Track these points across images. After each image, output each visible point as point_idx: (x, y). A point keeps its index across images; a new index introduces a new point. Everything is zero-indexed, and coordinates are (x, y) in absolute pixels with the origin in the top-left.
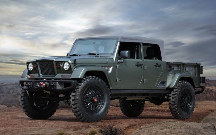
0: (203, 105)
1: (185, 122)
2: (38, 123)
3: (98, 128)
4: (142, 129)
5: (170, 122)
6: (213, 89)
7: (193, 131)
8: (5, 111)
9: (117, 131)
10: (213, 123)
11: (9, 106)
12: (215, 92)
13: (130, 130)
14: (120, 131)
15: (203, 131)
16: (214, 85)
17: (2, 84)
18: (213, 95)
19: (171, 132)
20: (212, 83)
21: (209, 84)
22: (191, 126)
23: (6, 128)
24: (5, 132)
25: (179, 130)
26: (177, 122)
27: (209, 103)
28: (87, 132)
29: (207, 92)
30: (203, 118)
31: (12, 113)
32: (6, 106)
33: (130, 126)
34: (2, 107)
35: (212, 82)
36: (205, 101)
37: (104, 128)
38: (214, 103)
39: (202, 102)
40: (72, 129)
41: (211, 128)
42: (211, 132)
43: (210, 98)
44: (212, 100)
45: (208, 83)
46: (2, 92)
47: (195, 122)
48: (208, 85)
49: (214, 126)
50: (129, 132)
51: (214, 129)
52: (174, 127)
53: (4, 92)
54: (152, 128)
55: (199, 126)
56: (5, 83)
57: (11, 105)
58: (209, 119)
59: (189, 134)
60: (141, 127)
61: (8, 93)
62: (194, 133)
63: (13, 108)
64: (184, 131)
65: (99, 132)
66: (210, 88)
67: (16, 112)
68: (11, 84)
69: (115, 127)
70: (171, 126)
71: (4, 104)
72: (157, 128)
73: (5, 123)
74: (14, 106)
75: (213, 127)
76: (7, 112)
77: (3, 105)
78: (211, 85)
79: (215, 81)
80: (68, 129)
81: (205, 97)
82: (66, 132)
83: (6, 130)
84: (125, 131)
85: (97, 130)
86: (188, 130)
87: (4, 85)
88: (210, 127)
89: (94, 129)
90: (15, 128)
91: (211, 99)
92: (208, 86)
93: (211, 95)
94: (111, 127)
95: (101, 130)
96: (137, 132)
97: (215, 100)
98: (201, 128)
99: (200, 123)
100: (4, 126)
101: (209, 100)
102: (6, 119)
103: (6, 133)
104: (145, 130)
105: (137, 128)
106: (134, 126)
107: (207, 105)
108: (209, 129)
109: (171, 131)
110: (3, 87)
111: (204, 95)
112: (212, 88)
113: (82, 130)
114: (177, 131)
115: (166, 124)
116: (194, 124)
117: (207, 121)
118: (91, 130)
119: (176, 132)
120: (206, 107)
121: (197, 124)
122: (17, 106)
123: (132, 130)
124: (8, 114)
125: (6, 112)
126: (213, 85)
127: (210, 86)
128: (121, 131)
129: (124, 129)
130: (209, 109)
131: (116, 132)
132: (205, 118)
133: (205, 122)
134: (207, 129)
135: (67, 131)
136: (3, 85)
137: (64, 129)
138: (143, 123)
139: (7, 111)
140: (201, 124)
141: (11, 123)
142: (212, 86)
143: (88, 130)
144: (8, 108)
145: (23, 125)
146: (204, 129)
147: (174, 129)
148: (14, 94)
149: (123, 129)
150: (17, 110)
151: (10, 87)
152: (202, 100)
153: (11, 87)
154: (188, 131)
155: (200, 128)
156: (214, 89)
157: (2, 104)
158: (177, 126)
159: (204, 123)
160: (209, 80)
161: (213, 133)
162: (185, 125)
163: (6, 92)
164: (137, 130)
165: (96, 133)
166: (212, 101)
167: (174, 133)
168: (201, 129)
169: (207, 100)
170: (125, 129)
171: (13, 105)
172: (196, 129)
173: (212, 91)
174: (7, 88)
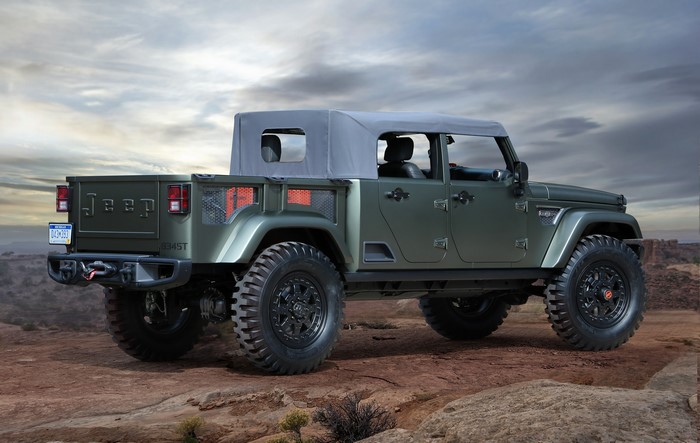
0: (658, 323)
1: (593, 387)
2: (125, 383)
3: (309, 405)
4: (454, 410)
5: (544, 389)
6: (689, 273)
7: (619, 418)
8: (18, 343)
9: (371, 416)
10: (684, 392)
11: (29, 328)
12: (698, 282)
13: (416, 414)
14: (384, 415)
15: (650, 417)
16: (695, 258)
17: (5, 254)
18: (692, 292)
19: (547, 420)
20: (689, 254)
21: (676, 256)
22: (613, 401)
23: (20, 400)
24: (16, 412)
25: (574, 413)
26: (566, 389)
27: (677, 318)
28: (276, 419)
29: (670, 280)
30: (651, 374)
31: (38, 349)
32: (19, 328)
33: (414, 401)
34: (8, 329)
35: (688, 249)
36: (663, 312)
37: (331, 408)
38: (694, 317)
39: (656, 314)
40: (226, 410)
41: (679, 407)
42: (676, 420)
43: (681, 300)
44: (686, 308)
45: (674, 251)
46: (8, 282)
47: (626, 386)
48: (673, 260)
49: (688, 401)
50: (410, 419)
51: (687, 411)
52: (558, 404)
53: (14, 280)
54: (485, 406)
55: (638, 400)
56: (16, 254)
57: (36, 323)
58: (671, 377)
59: (604, 425)
60: (452, 404)
61: (27, 285)
62: (623, 421)
63: (43, 333)
64: (590, 416)
65: (315, 420)
66: (681, 267)
67: (53, 347)
68: (35, 257)
69: (365, 402)
70: (547, 399)
71: (13, 320)
72: (504, 405)
73: (18, 381)
74: (47, 326)
75: (682, 405)
76: (24, 348)
77: (10, 323)
78: (684, 260)
79: (697, 245)
80: (215, 411)
81: (664, 296)
82: (208, 421)
83: (19, 403)
84: (399, 418)
85: (309, 412)
86: (602, 415)
87: (12, 260)
88: (672, 403)
89: (297, 409)
90: (49, 400)
91: (683, 303)
92: (674, 263)
93: (686, 291)
94: (353, 404)
95: (322, 415)
96: (438, 421)
97: (696, 309)
98: (643, 406)
99: (642, 391)
100: (14, 391)
101: (677, 308)
102: (17, 369)
103: (20, 415)
104: (462, 413)
105: (436, 406)
106: (426, 400)
107: (670, 323)
108: (672, 410)
109: (549, 417)
110: (11, 265)
111: (663, 292)
112: (686, 270)
113: (260, 413)
114: (567, 416)
115: (532, 394)
116: (623, 393)
117: (663, 385)
118: (289, 413)
119: (563, 420)
120: (666, 329)
121: (632, 393)
122: (55, 326)
123: (423, 412)
124: (26, 353)
125: (20, 346)
126: (689, 260)
127: (679, 263)
128: (387, 417)
129: (397, 411)
130: (677, 337)
131: (368, 421)
132: (658, 375)
133: (659, 389)
134: (664, 409)
135: (211, 415)
136: (10, 258)
137: (201, 410)
138: (464, 381)
139: (21, 344)
140: (644, 393)
141: (37, 383)
142: (688, 262)
143: (277, 412)
144: (25, 335)
145: (75, 390)
146: (655, 409)
147: (557, 409)
148: (44, 287)
149: (392, 411)
150: (55, 342)
151: (32, 266)
152: (655, 308)
153: (36, 266)
154: (604, 417)
155: (641, 408)
156: (693, 273)
157: (7, 321)
158: (568, 399)
159: (654, 392)
160: (676, 241)
161: (684, 422)
162: (594, 397)
163: (18, 282)
164: (438, 412)
165: (304, 423)
166: (686, 311)
167: (558, 422)
168: (644, 412)
169: (671, 307)
170: (399, 411)
171: (41, 325)
172: (628, 410)
173: (686, 277)
174: (22, 269)
